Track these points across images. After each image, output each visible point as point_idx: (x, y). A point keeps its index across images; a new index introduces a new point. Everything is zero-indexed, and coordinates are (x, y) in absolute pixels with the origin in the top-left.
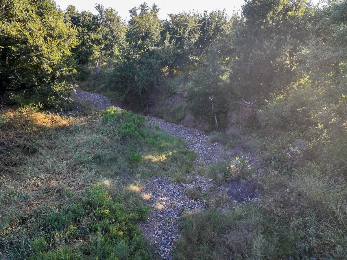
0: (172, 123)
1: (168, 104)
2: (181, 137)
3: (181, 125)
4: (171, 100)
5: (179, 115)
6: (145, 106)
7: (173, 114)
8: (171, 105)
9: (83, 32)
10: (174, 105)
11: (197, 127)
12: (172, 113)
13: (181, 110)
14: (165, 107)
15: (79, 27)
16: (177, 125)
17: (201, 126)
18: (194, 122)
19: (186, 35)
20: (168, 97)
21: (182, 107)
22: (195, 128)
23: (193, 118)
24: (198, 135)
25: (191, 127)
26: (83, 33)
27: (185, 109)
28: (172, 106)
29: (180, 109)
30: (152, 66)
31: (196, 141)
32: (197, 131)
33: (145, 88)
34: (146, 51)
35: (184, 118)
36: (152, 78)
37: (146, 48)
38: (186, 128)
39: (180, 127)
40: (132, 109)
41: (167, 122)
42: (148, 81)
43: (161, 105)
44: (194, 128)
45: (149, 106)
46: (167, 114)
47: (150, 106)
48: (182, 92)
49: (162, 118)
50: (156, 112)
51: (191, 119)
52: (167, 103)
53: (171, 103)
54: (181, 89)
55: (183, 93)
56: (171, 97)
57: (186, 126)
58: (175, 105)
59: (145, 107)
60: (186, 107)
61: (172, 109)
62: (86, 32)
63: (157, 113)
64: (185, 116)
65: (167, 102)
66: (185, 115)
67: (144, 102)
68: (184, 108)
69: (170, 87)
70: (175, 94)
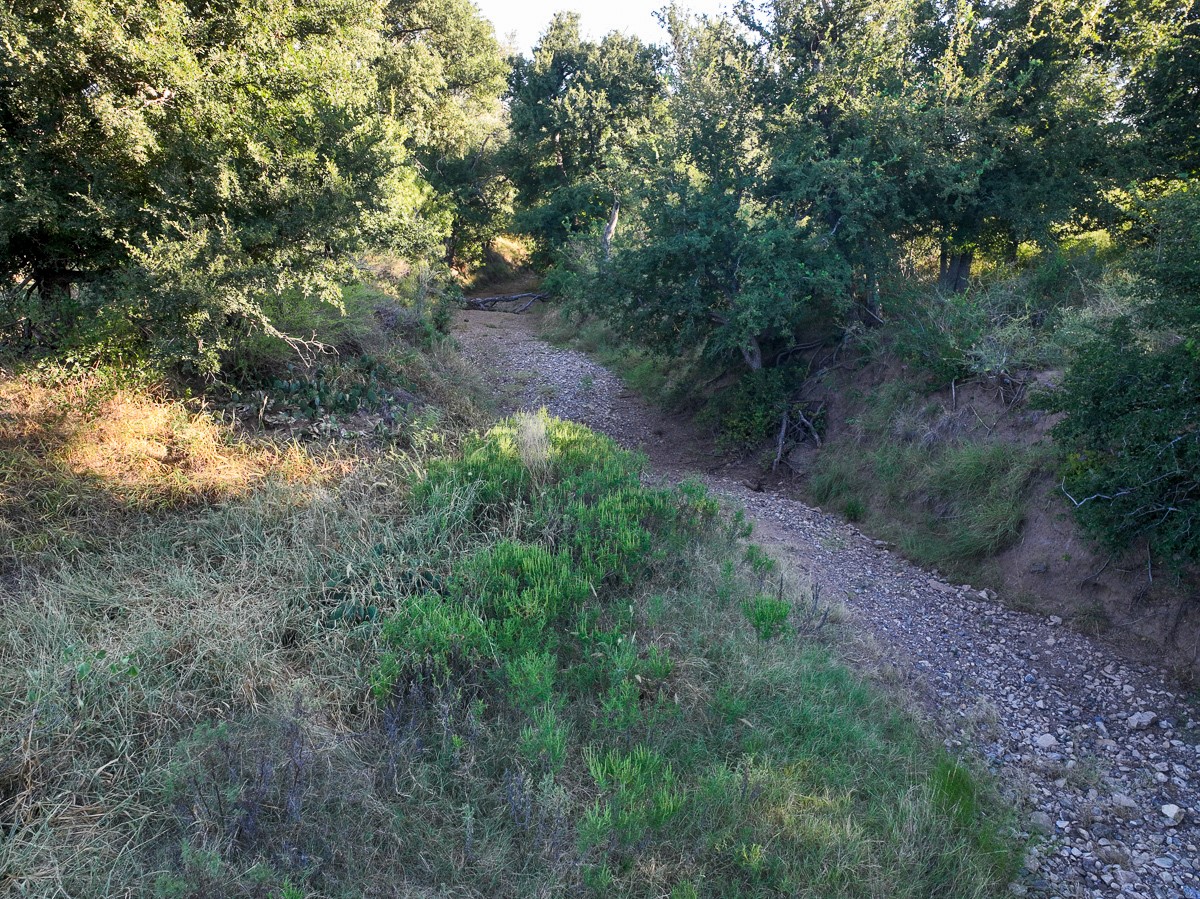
0: (914, 562)
1: (908, 437)
2: (969, 714)
3: (983, 594)
4: (934, 413)
5: (977, 521)
6: (771, 432)
7: (930, 504)
8: (929, 448)
9: (591, 108)
10: (949, 449)
11: (1115, 635)
12: (925, 498)
13: (994, 487)
14: (885, 451)
15: (578, 90)
16: (953, 583)
17: (1152, 631)
18: (1091, 586)
19: (1085, 31)
20: (914, 395)
21: (1005, 470)
22: (1093, 637)
23: (1082, 554)
24: (1133, 721)
25: (1056, 619)
26: (591, 111)
27: (1026, 488)
28: (933, 451)
29: (984, 478)
30: (835, 200)
31: (1122, 799)
32: (1117, 669)
33: (780, 328)
34: (816, 117)
35: (1005, 545)
36: (825, 274)
37: (816, 96)
38: (1019, 626)
39: (973, 607)
40: (700, 438)
41: (880, 548)
42: (805, 288)
43: (865, 440)
44: (1086, 633)
45: (791, 434)
46: (894, 497)
47: (800, 434)
48: (1014, 369)
49: (853, 515)
50: (828, 477)
51: (1068, 558)
52: (900, 431)
53: (927, 431)
54: (1011, 351)
55: (1022, 375)
56: (936, 399)
57: (1021, 608)
58: (956, 446)
59: (770, 436)
60: (1034, 473)
61: (931, 470)
62: (602, 110)
63: (830, 487)
64: (1019, 529)
65: (902, 422)
66: (1022, 523)
67: (772, 407)
68: (1016, 475)
69: (935, 332)
70: (963, 375)
